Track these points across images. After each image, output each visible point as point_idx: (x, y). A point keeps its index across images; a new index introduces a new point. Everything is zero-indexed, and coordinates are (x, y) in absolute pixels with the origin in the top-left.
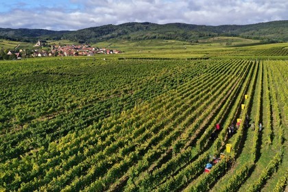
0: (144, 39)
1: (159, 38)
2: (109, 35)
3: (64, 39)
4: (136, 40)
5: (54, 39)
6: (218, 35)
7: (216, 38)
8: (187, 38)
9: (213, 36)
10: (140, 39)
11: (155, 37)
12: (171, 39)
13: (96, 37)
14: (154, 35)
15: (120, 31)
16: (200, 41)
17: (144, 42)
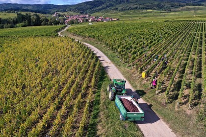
0: (128, 9)
1: (139, 8)
2: (100, 7)
3: (68, 11)
4: (122, 10)
5: (61, 11)
6: (187, 5)
7: (185, 7)
8: (161, 8)
9: (182, 6)
10: (125, 10)
11: (136, 8)
12: (149, 9)
13: (90, 9)
14: (135, 6)
15: (108, 4)
16: (172, 10)
17: (129, 11)
